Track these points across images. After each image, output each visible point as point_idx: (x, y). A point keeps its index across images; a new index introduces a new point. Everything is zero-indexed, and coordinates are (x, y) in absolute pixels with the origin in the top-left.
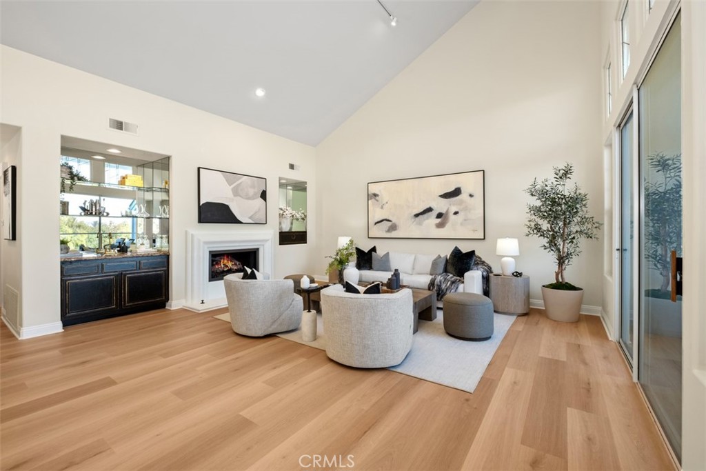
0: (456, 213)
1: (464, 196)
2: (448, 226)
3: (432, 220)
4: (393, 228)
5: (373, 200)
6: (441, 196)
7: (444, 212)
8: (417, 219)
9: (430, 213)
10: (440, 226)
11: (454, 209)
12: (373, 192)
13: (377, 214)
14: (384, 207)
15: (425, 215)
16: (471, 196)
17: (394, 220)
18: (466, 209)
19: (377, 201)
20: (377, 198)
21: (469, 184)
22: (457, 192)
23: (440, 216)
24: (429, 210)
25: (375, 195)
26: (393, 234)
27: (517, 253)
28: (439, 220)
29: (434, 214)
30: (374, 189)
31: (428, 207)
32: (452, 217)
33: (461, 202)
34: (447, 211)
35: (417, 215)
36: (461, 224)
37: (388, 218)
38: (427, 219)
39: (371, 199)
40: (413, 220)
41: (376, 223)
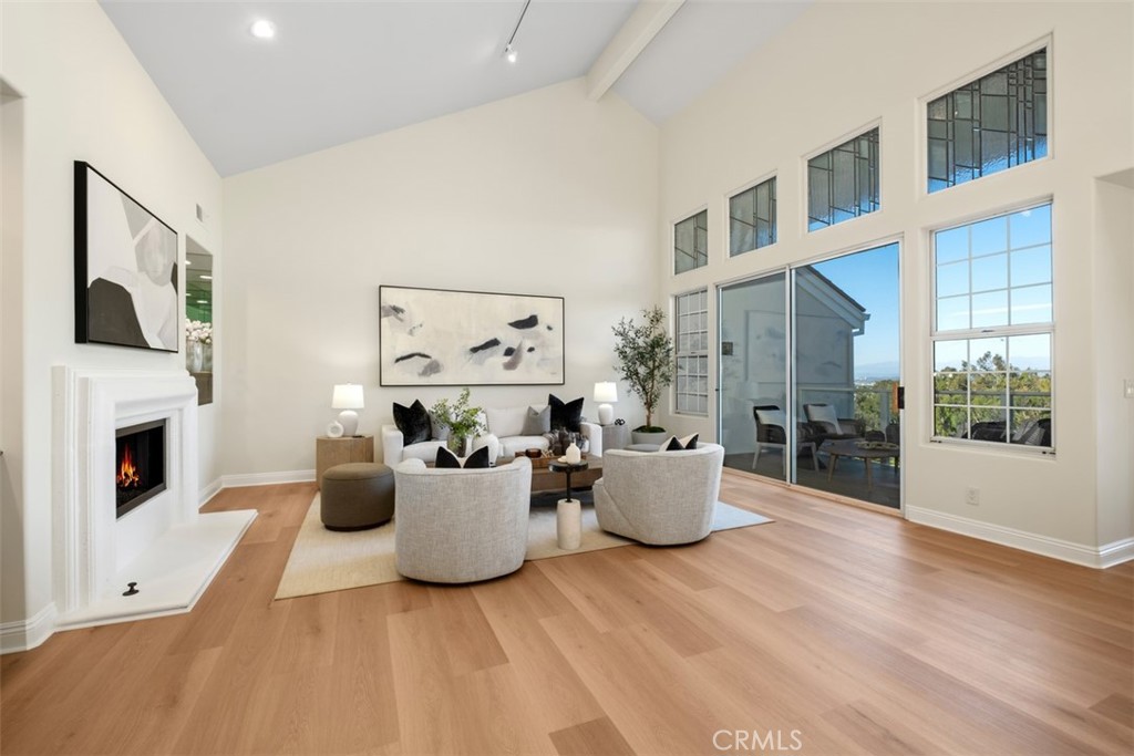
0: (531, 350)
1: (540, 328)
2: (521, 366)
3: (497, 358)
4: (434, 368)
5: (392, 318)
6: (511, 324)
7: (515, 347)
8: (476, 355)
9: (495, 348)
10: (510, 366)
11: (528, 344)
12: (393, 304)
13: (398, 341)
14: (416, 332)
15: (488, 351)
16: (549, 328)
17: (435, 356)
18: (543, 345)
19: (401, 320)
20: (400, 315)
21: (547, 312)
22: (531, 322)
23: (509, 352)
24: (494, 343)
25: (396, 310)
26: (434, 379)
27: (615, 399)
28: (508, 359)
29: (501, 349)
30: (391, 298)
31: (491, 338)
32: (526, 355)
33: (538, 336)
34: (520, 346)
35: (475, 350)
36: (538, 365)
37: (422, 352)
38: (491, 355)
39: (387, 315)
40: (469, 356)
41: (398, 360)
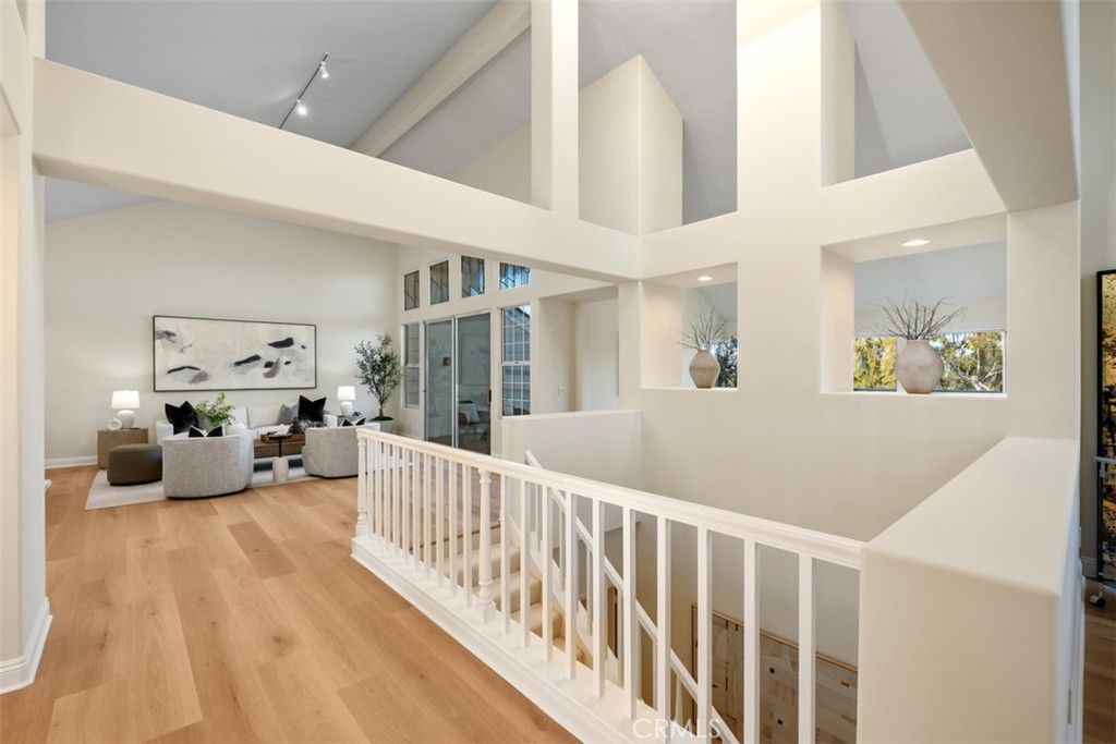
0: (288, 363)
1: (296, 347)
2: (279, 376)
3: (258, 370)
4: (203, 377)
5: (165, 340)
6: (270, 345)
7: (274, 361)
8: (239, 368)
9: (257, 362)
10: (268, 375)
11: (285, 359)
12: (165, 329)
13: (169, 357)
14: (187, 350)
15: (251, 364)
16: (303, 347)
17: (203, 368)
18: (298, 359)
19: (173, 342)
20: (172, 338)
21: (301, 335)
22: (288, 342)
23: (269, 365)
24: (256, 358)
25: (169, 334)
26: (202, 385)
27: (354, 398)
28: (268, 370)
29: (262, 363)
30: (162, 324)
31: (254, 354)
32: (283, 367)
33: (293, 352)
34: (278, 361)
35: (238, 363)
36: (294, 374)
37: (192, 365)
38: (253, 367)
39: (160, 338)
40: (233, 368)
41: (170, 372)
